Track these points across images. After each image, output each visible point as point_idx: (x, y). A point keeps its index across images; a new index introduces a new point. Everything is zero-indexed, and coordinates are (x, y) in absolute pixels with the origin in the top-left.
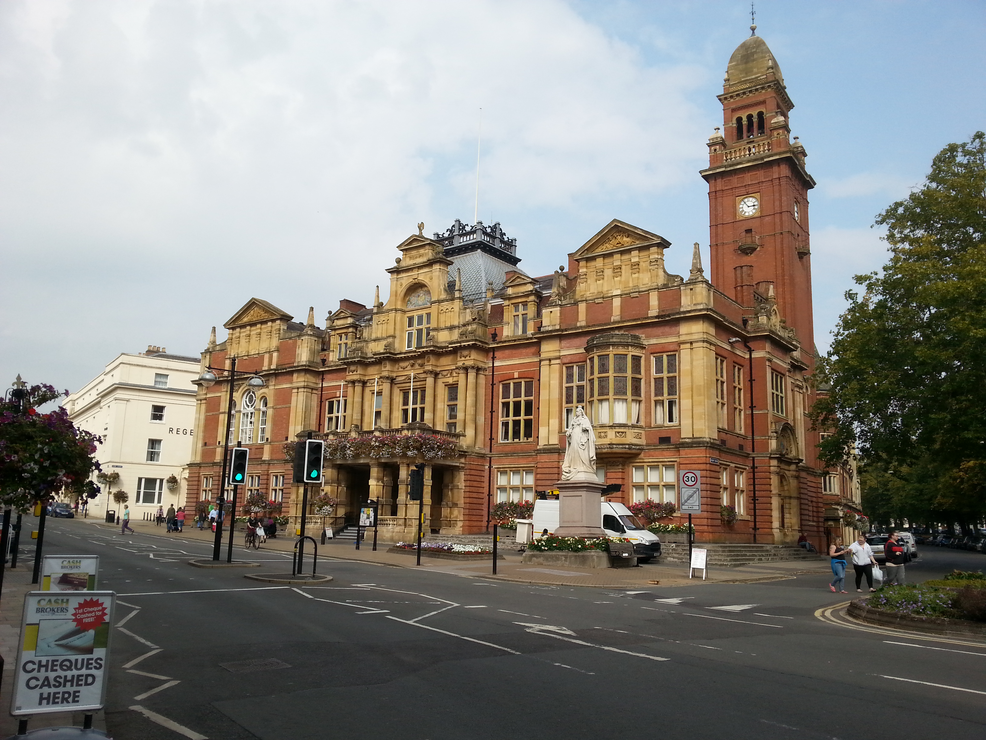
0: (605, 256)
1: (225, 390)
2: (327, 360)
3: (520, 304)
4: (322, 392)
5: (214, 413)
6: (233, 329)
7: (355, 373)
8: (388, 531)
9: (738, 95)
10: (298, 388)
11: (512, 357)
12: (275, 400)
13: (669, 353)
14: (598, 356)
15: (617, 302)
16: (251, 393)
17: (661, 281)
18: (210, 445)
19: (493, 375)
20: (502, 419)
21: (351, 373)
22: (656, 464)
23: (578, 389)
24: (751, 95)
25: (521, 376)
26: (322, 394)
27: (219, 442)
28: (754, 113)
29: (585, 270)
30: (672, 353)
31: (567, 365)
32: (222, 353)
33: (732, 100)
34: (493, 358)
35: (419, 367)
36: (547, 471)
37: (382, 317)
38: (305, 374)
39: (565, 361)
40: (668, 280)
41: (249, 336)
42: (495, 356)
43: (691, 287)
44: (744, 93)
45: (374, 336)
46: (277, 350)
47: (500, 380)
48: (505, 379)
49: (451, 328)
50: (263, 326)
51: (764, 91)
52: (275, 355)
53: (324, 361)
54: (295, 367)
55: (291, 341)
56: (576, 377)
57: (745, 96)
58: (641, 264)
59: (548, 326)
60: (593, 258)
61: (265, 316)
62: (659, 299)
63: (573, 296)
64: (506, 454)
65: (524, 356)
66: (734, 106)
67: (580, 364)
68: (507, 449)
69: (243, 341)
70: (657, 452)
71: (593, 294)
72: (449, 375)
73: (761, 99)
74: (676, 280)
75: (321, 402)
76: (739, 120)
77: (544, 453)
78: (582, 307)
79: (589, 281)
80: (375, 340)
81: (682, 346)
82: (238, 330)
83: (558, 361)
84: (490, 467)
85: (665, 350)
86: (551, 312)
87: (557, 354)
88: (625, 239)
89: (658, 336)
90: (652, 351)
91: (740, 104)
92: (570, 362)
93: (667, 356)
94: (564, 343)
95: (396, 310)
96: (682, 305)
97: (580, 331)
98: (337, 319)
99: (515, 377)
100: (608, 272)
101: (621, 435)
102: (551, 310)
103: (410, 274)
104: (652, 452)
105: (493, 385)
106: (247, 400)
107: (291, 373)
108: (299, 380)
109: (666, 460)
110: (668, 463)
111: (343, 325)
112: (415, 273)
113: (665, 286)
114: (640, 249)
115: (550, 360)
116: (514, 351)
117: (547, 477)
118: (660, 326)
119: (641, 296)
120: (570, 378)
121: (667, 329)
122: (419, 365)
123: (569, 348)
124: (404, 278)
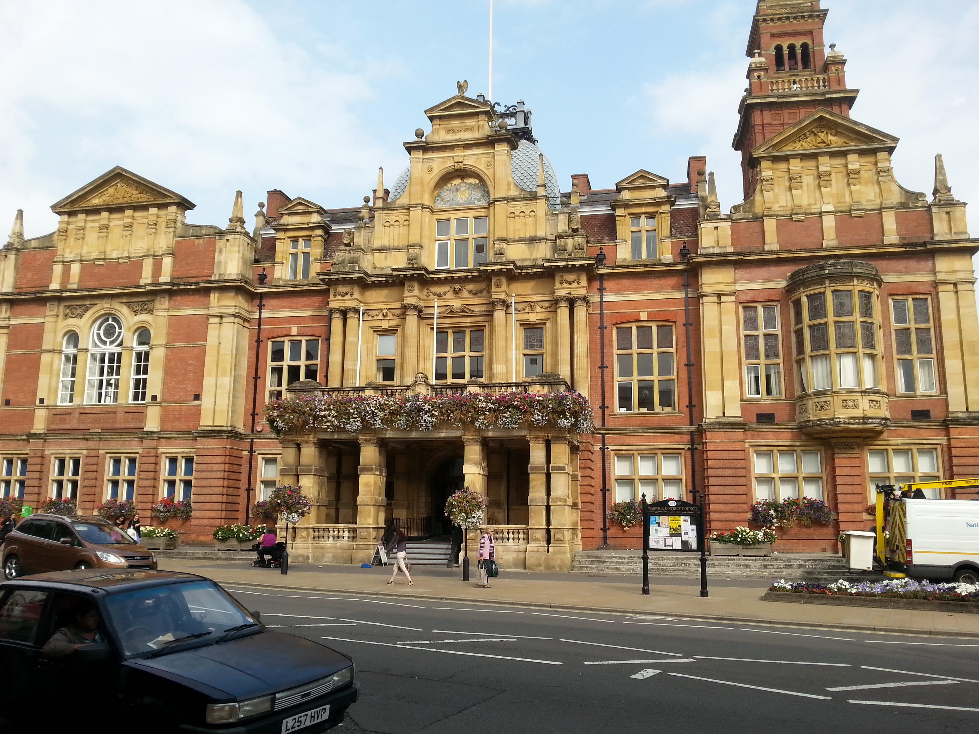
0: (804, 157)
1: (54, 313)
2: (269, 278)
3: (643, 216)
4: (259, 325)
5: (28, 351)
6: (70, 214)
7: (348, 297)
8: (507, 550)
9: (780, 19)
10: (221, 317)
11: (635, 290)
12: (169, 334)
13: (918, 297)
14: (832, 292)
15: (829, 222)
16: (110, 321)
17: (895, 198)
18: (18, 404)
19: (602, 314)
20: (619, 379)
21: (339, 297)
22: (907, 447)
23: (766, 340)
24: (795, 22)
25: (652, 318)
26: (259, 328)
27: (42, 401)
28: (798, 43)
29: (770, 173)
30: (921, 296)
31: (746, 305)
32: (43, 252)
33: (771, 24)
34: (601, 290)
35: (471, 296)
36: (725, 455)
37: (393, 216)
38: (237, 294)
39: (743, 298)
40: (907, 198)
41: (107, 227)
42: (604, 286)
43: (948, 209)
44: (788, 18)
45: (377, 244)
46: (173, 254)
47: (615, 322)
48: (624, 320)
49: (533, 240)
50: (138, 214)
51: (810, 20)
52: (167, 261)
53: (262, 279)
54: (211, 282)
55: (201, 240)
56: (761, 322)
57: (787, 22)
58: (862, 173)
59: (713, 247)
60: (786, 159)
61: (144, 198)
62: (898, 222)
63: (750, 208)
64: (634, 429)
65: (657, 289)
66: (774, 31)
67: (768, 304)
68: (635, 422)
69: (92, 236)
70: (910, 431)
71: (785, 209)
72: (527, 310)
73: (808, 28)
74: (920, 199)
75: (258, 341)
76: (779, 49)
77: (719, 429)
78: (770, 225)
79: (776, 190)
80: (380, 250)
81: (941, 288)
82: (81, 217)
83: (733, 298)
84: (603, 449)
85: (911, 291)
86: (716, 228)
87: (732, 288)
88: (831, 137)
89: (898, 272)
90: (892, 292)
91: (781, 30)
92: (752, 300)
93: (913, 299)
94: (741, 273)
95: (423, 207)
96: (935, 232)
97: (775, 256)
98: (289, 214)
99: (642, 319)
100: (808, 180)
101: (875, 406)
102: (716, 225)
103: (446, 154)
104: (902, 431)
105: (602, 328)
106: (101, 332)
107: (207, 291)
108: (223, 303)
109: (924, 442)
110: (926, 447)
111: (304, 224)
112: (458, 154)
113: (904, 206)
114: (862, 153)
115: (719, 296)
116: (638, 282)
117: (726, 463)
118: (901, 259)
119: (867, 215)
120: (751, 322)
121: (912, 263)
122: (470, 292)
123: (749, 280)
124: (436, 160)
